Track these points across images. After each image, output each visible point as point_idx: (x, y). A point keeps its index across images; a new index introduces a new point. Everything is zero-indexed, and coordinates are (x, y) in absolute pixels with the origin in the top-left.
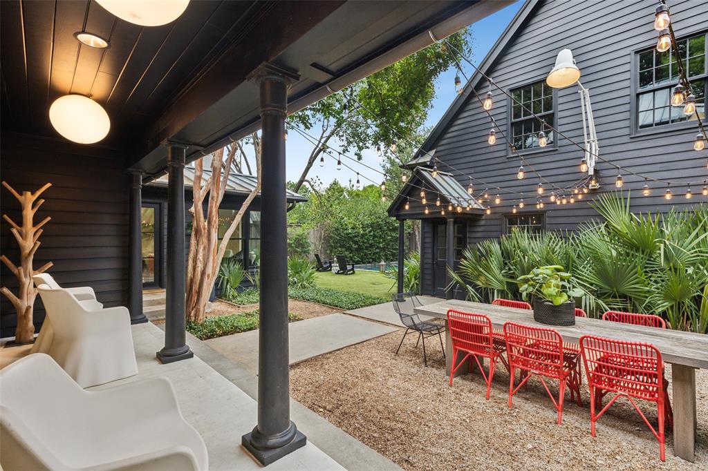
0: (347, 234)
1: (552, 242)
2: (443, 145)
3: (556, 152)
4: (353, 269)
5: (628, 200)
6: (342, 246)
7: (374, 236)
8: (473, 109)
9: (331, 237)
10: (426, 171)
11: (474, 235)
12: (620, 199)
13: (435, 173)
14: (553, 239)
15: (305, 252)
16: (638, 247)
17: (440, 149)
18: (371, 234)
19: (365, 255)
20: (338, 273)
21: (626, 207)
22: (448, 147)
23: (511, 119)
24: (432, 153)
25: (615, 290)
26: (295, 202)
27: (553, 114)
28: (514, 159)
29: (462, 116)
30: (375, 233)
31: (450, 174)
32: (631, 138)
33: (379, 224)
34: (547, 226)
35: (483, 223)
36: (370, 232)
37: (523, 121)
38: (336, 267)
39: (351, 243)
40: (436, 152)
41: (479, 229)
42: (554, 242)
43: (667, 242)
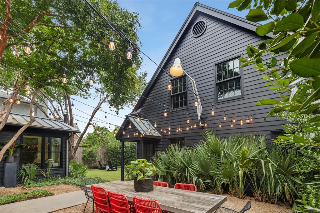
0: (117, 151)
1: (187, 151)
2: (145, 106)
3: (188, 110)
4: (116, 168)
5: (215, 131)
6: (114, 157)
7: (132, 152)
8: (156, 89)
9: (109, 153)
10: (132, 117)
11: (158, 149)
12: (212, 131)
13: (138, 119)
14: (188, 150)
15: (94, 160)
16: (216, 153)
17: (143, 108)
18: (130, 151)
19: (127, 161)
20: (108, 170)
21: (214, 135)
22: (147, 107)
23: (171, 94)
24: (140, 109)
25: (207, 173)
26: (73, 133)
27: (186, 92)
28: (172, 113)
29: (152, 92)
30: (132, 151)
31: (148, 120)
32: (215, 103)
33: (134, 146)
34: (186, 144)
35: (161, 143)
36: (129, 150)
37: (175, 95)
38: (108, 168)
39: (119, 155)
40: (142, 109)
41: (160, 146)
42: (188, 151)
43: (225, 150)
